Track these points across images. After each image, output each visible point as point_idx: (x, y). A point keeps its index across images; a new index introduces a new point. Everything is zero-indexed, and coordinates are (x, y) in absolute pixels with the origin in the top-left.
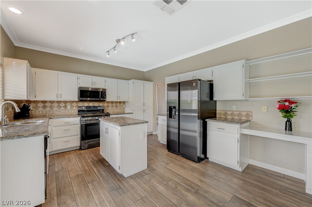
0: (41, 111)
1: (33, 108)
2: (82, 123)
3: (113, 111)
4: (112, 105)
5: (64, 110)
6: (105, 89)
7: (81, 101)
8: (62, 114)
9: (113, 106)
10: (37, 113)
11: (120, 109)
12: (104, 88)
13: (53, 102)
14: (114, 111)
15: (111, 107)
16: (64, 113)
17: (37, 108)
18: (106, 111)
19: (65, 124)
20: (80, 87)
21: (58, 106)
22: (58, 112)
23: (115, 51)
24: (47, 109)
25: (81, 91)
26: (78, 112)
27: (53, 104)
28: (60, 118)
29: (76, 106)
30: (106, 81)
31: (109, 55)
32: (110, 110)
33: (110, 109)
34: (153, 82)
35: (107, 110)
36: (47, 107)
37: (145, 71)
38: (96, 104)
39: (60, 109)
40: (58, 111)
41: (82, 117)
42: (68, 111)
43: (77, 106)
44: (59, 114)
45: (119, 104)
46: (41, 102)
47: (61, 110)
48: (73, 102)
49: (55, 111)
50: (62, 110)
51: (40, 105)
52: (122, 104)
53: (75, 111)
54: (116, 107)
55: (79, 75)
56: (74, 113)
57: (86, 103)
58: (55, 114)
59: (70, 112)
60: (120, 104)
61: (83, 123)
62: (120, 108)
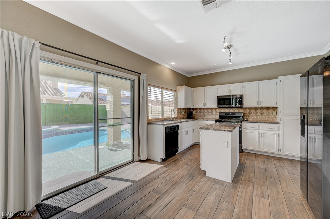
6: (243, 95)
7: (219, 108)
9: (256, 113)
10: (197, 116)
17: (197, 113)
21: (207, 111)
24: (201, 114)
30: (243, 87)
39: (209, 114)
42: (213, 116)
44: (208, 117)
45: (267, 111)
46: (199, 109)
48: (215, 108)
49: (206, 115)
52: (270, 111)
58: (205, 118)
62: (268, 116)
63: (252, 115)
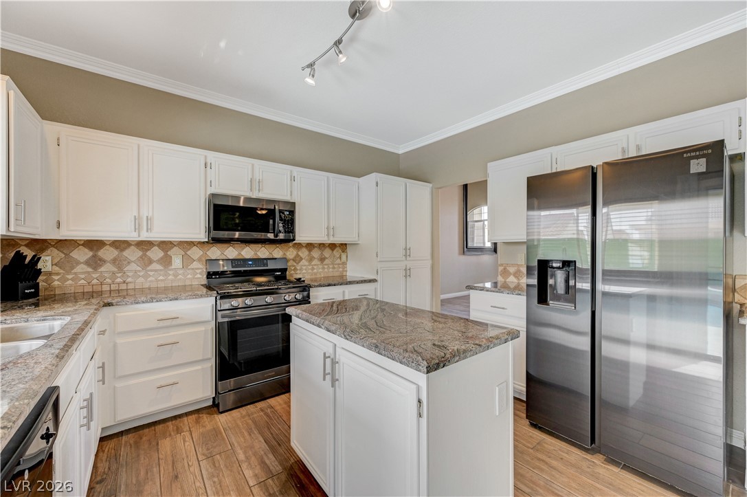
0: (83, 276)
1: (56, 264)
2: (220, 320)
3: (312, 275)
4: (310, 254)
5: (162, 273)
6: (293, 204)
7: (216, 241)
8: (154, 285)
9: (311, 259)
10: (70, 282)
11: (331, 266)
12: (288, 198)
13: (123, 246)
14: (316, 274)
15: (307, 260)
16: (162, 280)
17: (66, 264)
18: (292, 275)
19: (162, 324)
20: (213, 195)
21: (141, 257)
22: (141, 280)
23: (341, 56)
24: (102, 269)
25: (216, 206)
26: (208, 278)
27: (126, 253)
28: (143, 302)
29: (199, 260)
30: (293, 179)
31: (313, 76)
32: (304, 271)
33: (304, 268)
34: (431, 185)
35: (295, 269)
36: (105, 261)
37: (400, 152)
38: (263, 252)
39: (149, 268)
40: (142, 276)
41: (222, 298)
42: (174, 275)
43: (204, 259)
44: (146, 285)
45: (330, 251)
46: (83, 245)
47: (151, 273)
48: (191, 244)
49: (130, 274)
50: (156, 271)
51: (82, 255)
52: (337, 252)
53: (199, 276)
54: (322, 259)
55: (212, 156)
56: (195, 283)
57: (231, 249)
58: (131, 286)
59: (180, 279)
60: (333, 250)
61: (223, 317)
62: (333, 264)
63: (301, 263)
